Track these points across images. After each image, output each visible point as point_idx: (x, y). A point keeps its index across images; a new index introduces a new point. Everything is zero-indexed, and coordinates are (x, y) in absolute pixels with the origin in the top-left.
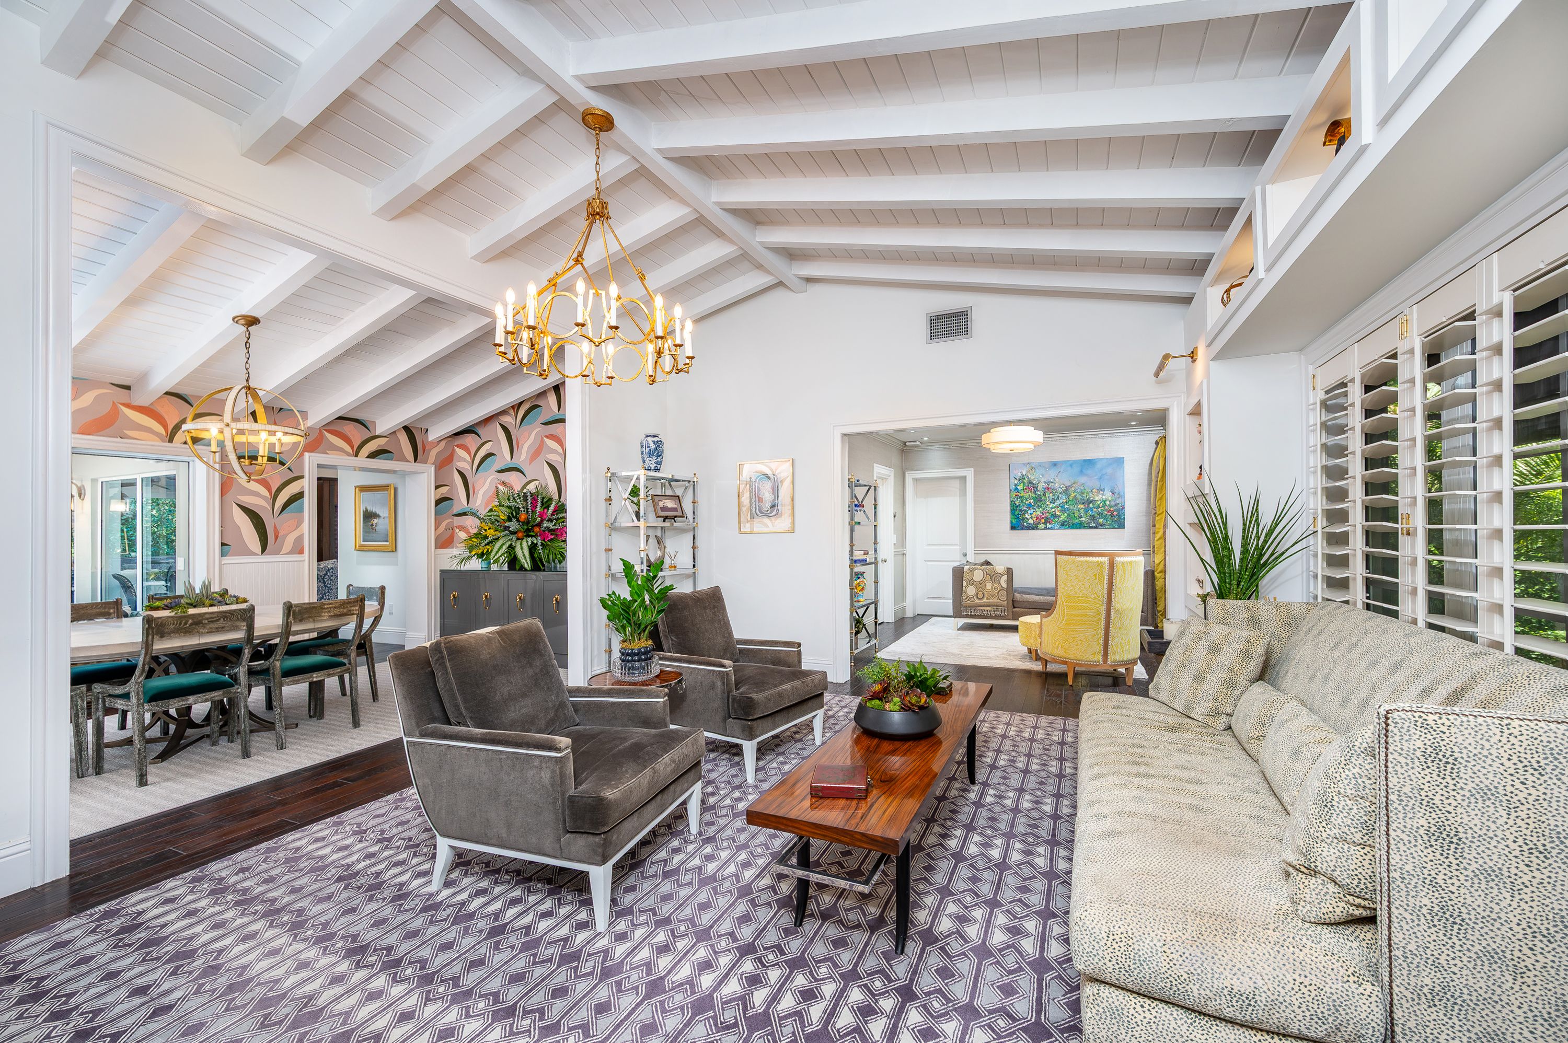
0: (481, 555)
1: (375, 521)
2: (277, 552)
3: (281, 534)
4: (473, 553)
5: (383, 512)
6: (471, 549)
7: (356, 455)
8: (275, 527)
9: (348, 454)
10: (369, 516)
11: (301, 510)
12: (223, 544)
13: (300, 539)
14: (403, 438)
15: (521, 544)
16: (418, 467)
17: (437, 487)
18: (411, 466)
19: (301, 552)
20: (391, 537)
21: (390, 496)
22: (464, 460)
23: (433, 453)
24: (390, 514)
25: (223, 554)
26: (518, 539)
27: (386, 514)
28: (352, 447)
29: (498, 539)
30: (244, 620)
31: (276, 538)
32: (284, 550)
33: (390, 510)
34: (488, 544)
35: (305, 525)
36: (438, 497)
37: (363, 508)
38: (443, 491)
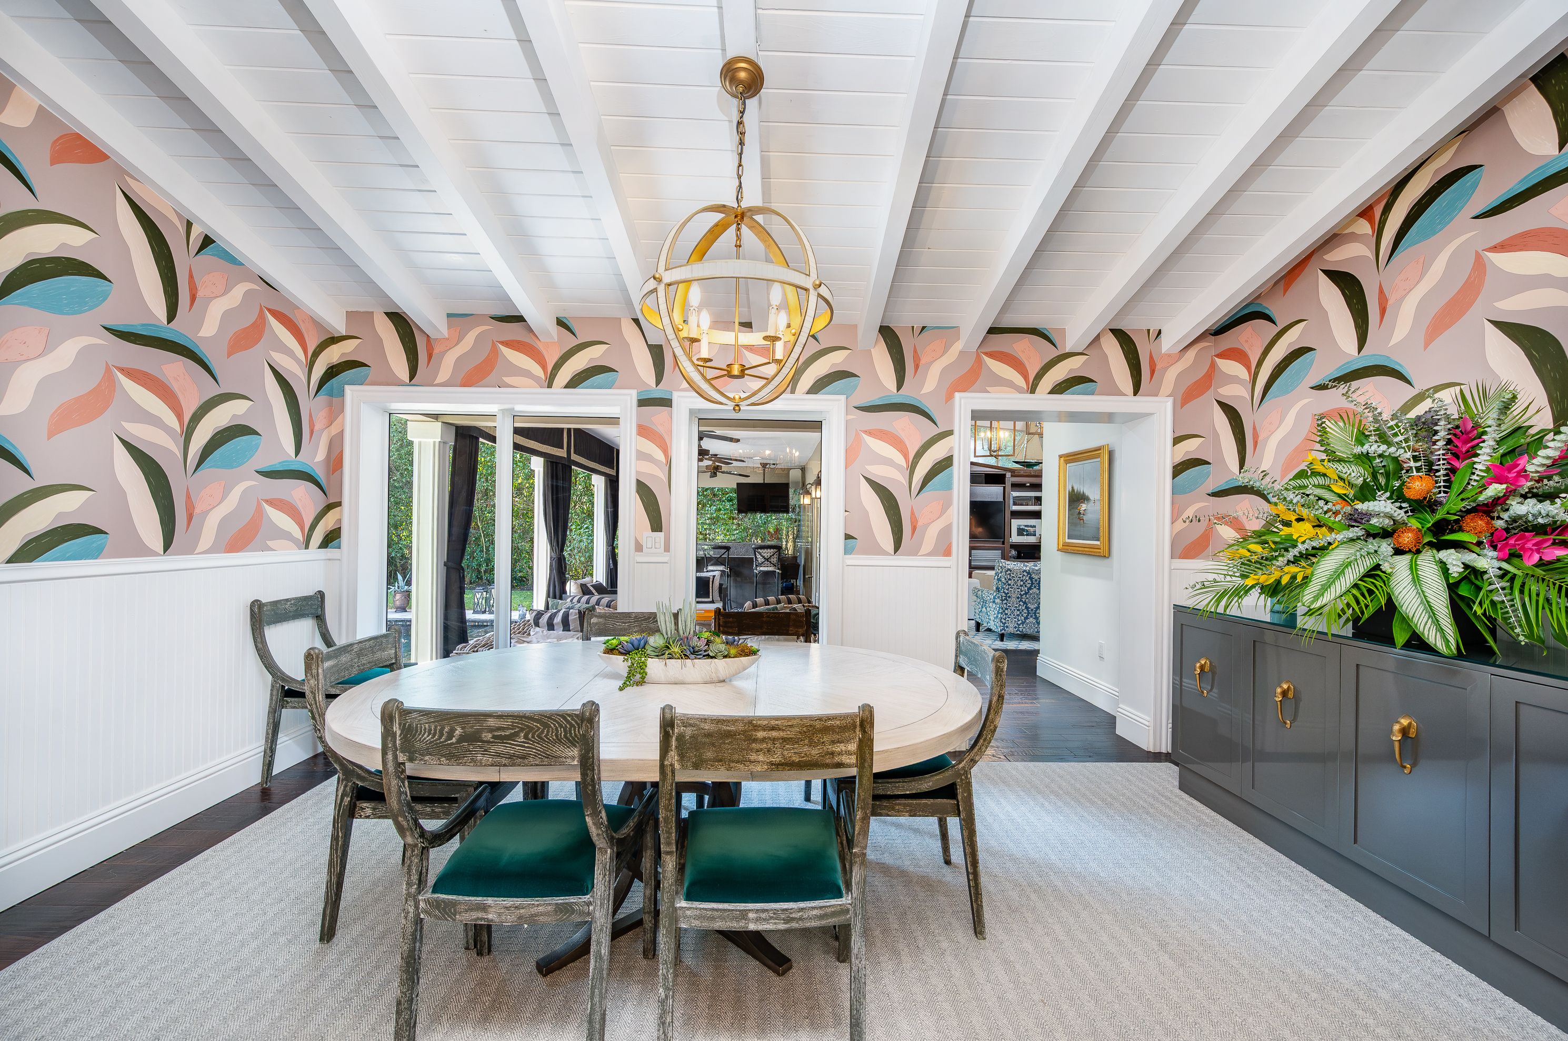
0: (1273, 590)
1: (1083, 507)
2: (914, 552)
3: (920, 524)
4: (1249, 582)
5: (1093, 492)
6: (1248, 566)
7: (1033, 391)
8: (913, 513)
9: (1019, 390)
10: (1076, 499)
11: (948, 486)
12: (848, 537)
13: (946, 532)
14: (1113, 350)
15: (1413, 568)
16: (1140, 403)
17: (1177, 441)
18: (1127, 403)
19: (947, 553)
20: (1103, 533)
21: (1102, 463)
22: (1235, 379)
23: (1171, 376)
24: (1102, 495)
25: (847, 551)
26: (1398, 552)
27: (1097, 497)
28: (1026, 377)
29: (1323, 549)
30: (573, 743)
31: (914, 529)
32: (923, 551)
33: (1102, 490)
34: (1294, 562)
35: (953, 510)
36: (1179, 459)
37: (1069, 488)
38: (1189, 448)
